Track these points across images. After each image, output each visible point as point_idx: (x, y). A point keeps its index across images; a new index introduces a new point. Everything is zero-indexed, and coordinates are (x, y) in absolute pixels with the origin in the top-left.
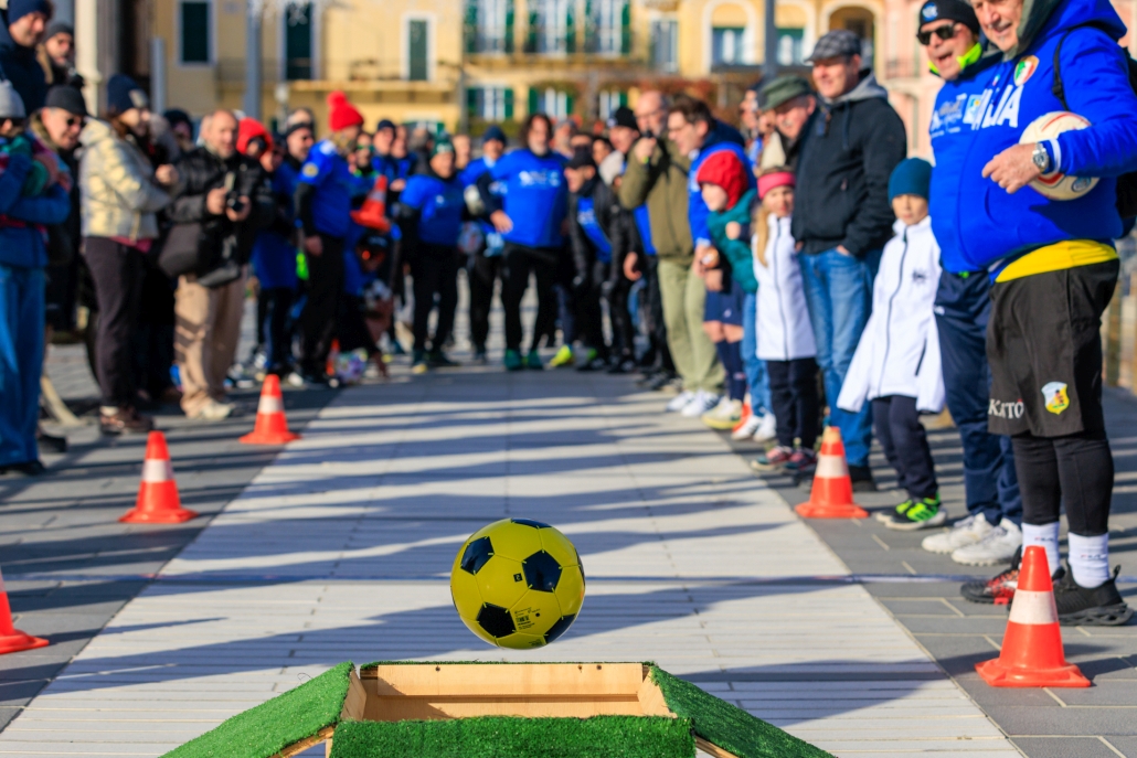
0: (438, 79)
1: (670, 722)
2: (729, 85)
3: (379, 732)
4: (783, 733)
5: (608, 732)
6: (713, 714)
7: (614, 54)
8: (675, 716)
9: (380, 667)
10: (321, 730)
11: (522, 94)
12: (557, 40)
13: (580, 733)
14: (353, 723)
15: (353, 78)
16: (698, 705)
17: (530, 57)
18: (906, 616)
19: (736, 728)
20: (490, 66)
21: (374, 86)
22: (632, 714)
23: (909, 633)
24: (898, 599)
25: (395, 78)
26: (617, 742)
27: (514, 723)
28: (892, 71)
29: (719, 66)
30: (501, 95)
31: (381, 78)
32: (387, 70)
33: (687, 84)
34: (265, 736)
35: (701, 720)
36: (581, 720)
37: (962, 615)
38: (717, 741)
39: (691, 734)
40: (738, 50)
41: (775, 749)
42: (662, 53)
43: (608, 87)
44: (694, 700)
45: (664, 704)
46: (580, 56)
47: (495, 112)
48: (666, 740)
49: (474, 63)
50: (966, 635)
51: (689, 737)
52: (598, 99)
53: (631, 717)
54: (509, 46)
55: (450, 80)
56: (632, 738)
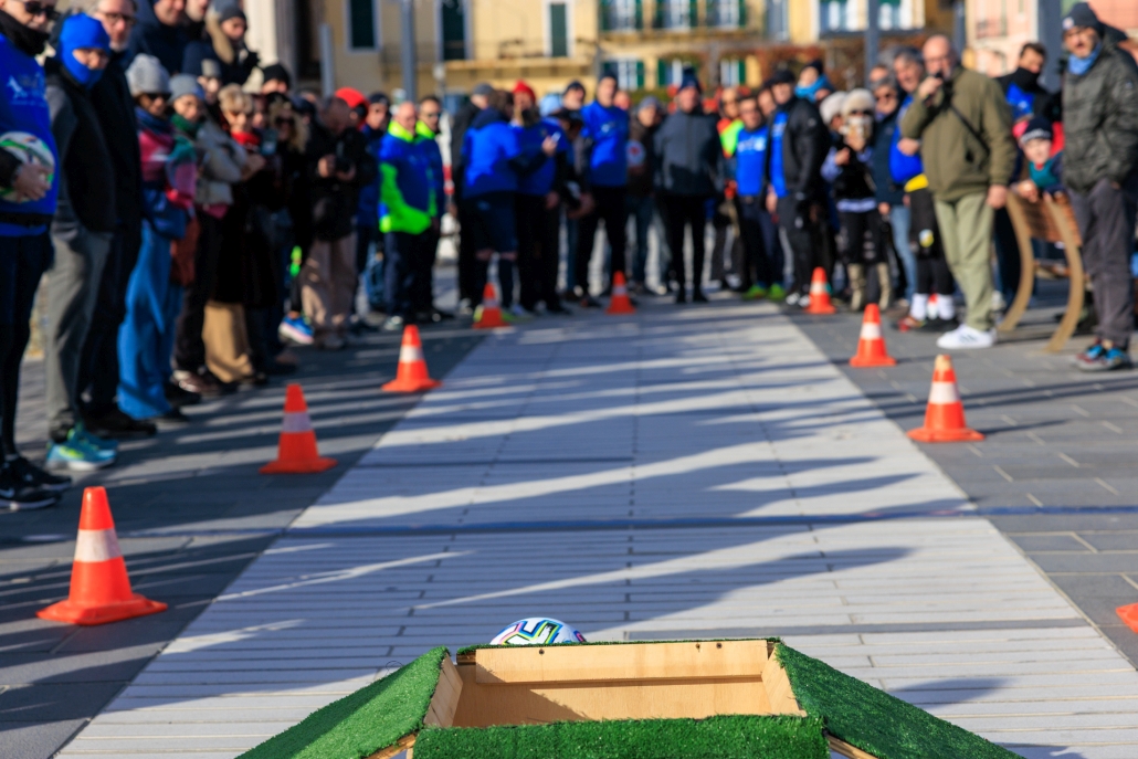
0: (577, 55)
1: (798, 722)
2: (836, 50)
3: (465, 740)
4: (927, 715)
5: (728, 736)
6: (846, 702)
7: (732, 27)
8: (804, 714)
9: (479, 652)
10: (401, 738)
11: (651, 65)
12: (681, 16)
13: (695, 737)
14: (436, 731)
15: (502, 57)
16: (830, 691)
17: (658, 32)
18: (1038, 553)
19: (874, 717)
20: (623, 42)
21: (521, 63)
22: (755, 713)
23: (1043, 573)
24: (1028, 534)
25: (539, 55)
26: (739, 747)
27: (620, 727)
28: (982, 32)
29: (826, 33)
30: (634, 67)
31: (527, 56)
32: (531, 48)
33: (798, 50)
34: (344, 740)
35: (834, 712)
36: (696, 721)
37: (1095, 551)
38: (853, 741)
39: (823, 736)
40: (843, 18)
41: (920, 740)
42: (775, 24)
43: (727, 56)
44: (825, 685)
45: (791, 695)
46: (702, 29)
47: (628, 82)
48: (794, 743)
49: (608, 39)
50: (1102, 574)
51: (821, 738)
52: (719, 68)
53: (754, 716)
54: (638, 23)
55: (588, 56)
56: (755, 741)
